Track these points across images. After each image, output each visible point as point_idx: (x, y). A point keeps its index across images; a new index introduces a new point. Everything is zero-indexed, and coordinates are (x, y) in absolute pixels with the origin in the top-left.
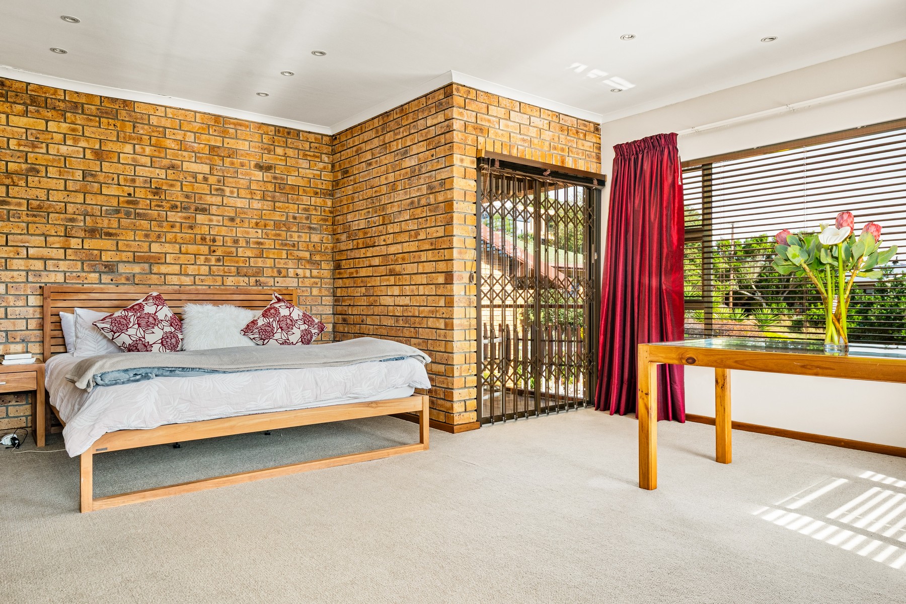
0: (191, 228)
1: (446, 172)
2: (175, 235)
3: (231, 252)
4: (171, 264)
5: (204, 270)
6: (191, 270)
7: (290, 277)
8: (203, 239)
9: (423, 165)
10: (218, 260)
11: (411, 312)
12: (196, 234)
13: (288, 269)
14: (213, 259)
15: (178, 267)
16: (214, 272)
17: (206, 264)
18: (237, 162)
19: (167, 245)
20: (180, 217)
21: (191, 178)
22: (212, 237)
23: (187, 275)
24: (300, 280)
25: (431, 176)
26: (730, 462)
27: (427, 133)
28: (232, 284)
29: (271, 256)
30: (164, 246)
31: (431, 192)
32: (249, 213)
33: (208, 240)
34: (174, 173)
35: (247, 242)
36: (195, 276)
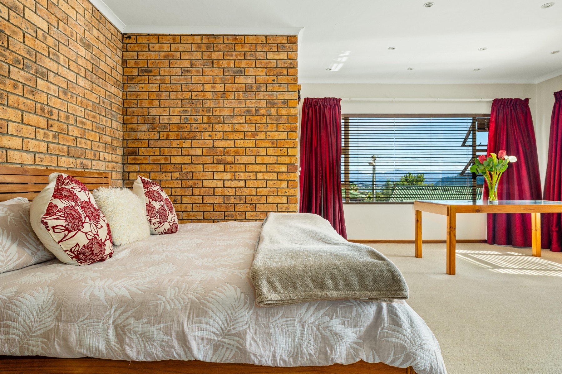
0: (32, 93)
1: (290, 95)
2: (18, 99)
3: (63, 129)
4: (13, 135)
5: (43, 146)
6: (32, 145)
7: (101, 161)
8: (43, 110)
9: (262, 85)
10: (54, 137)
11: (246, 192)
12: (36, 102)
13: (100, 152)
14: (51, 134)
15: (19, 141)
16: (51, 151)
17: (45, 140)
18: (68, 30)
19: (9, 110)
20: (22, 77)
21: (32, 31)
22: (50, 108)
23: (28, 151)
24: (106, 163)
25: (271, 95)
26: (421, 257)
27: (267, 63)
28: (64, 165)
29: (90, 138)
30: (6, 110)
31: (272, 106)
32: (77, 90)
33: (46, 111)
34: (17, 17)
35: (76, 121)
36: (35, 153)
